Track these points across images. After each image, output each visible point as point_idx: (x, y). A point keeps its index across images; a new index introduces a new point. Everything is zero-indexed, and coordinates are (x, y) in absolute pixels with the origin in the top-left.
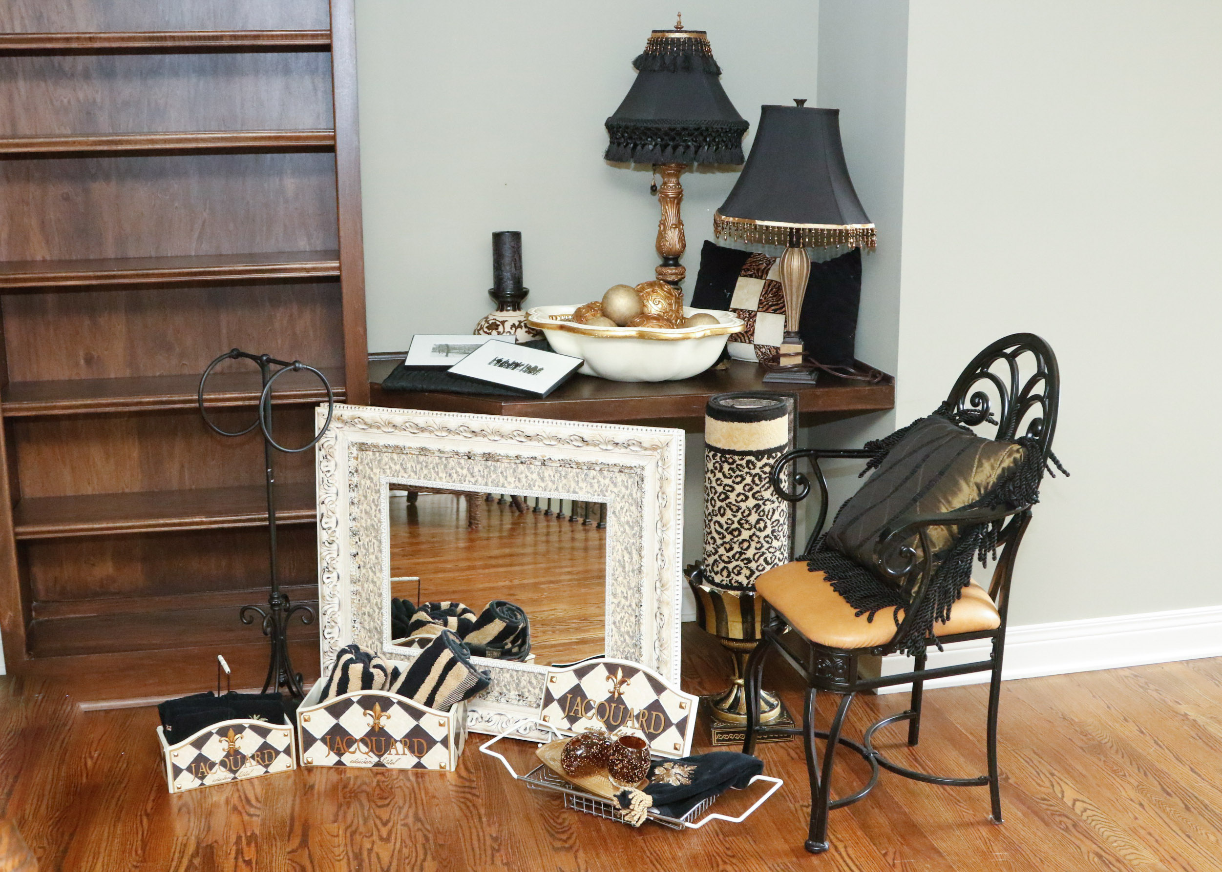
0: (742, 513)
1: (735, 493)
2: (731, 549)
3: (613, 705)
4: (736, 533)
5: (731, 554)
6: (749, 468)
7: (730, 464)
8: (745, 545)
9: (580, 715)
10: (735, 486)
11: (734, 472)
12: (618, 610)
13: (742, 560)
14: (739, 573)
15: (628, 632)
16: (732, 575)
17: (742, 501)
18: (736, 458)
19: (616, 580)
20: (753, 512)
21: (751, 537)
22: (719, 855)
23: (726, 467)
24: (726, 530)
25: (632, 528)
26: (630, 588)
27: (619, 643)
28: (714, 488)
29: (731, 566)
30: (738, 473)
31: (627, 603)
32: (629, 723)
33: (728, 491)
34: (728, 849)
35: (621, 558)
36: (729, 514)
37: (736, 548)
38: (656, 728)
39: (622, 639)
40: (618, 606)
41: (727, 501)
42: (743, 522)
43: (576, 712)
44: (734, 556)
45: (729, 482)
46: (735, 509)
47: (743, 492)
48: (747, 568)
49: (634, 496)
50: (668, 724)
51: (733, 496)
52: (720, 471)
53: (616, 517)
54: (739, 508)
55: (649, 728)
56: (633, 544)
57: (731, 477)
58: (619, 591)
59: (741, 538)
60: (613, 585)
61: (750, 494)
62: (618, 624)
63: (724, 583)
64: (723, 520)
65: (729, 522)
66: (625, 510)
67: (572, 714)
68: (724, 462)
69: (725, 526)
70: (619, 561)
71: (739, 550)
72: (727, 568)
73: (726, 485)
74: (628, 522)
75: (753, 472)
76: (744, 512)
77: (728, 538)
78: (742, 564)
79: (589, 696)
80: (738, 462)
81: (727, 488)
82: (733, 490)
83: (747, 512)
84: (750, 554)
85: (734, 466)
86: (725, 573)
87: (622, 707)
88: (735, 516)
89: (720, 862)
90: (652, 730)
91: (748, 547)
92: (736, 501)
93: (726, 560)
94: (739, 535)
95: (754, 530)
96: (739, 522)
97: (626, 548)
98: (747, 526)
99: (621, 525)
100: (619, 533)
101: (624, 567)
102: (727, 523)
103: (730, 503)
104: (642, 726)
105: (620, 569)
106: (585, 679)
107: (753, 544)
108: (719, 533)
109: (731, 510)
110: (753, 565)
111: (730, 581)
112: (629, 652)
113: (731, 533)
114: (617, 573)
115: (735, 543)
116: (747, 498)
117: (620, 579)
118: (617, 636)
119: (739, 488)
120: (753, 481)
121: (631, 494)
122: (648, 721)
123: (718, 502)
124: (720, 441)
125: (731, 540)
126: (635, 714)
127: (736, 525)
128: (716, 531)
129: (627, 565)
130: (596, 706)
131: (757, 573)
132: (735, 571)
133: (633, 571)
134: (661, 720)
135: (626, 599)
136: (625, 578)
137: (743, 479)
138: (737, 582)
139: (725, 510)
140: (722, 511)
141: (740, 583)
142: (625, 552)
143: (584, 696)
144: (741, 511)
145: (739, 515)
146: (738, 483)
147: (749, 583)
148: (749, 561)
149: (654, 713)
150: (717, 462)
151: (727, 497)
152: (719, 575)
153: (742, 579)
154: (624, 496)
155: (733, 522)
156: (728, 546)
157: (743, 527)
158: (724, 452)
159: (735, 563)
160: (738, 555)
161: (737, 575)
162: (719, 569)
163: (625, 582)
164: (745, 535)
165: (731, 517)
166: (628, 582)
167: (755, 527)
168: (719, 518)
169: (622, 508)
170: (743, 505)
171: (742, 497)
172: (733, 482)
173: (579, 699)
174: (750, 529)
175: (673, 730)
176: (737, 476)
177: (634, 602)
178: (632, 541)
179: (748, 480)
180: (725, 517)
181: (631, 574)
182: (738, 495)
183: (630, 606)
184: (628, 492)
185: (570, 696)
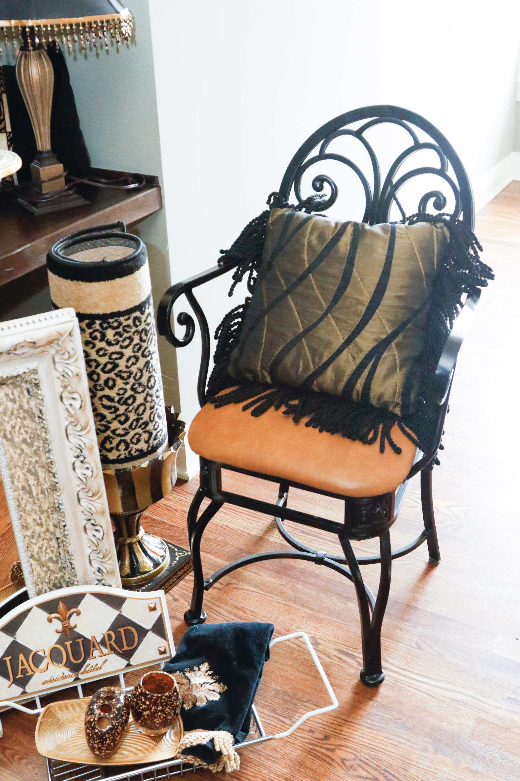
0: (134, 378)
1: (125, 358)
2: (127, 419)
3: (68, 644)
4: (130, 401)
5: (127, 425)
6: (136, 326)
7: (114, 328)
8: (142, 408)
9: (30, 673)
10: (124, 351)
11: (121, 336)
12: (34, 541)
13: (140, 427)
14: (138, 441)
15: (51, 559)
16: (131, 445)
17: (133, 364)
18: (122, 319)
19: (24, 511)
20: (144, 371)
21: (145, 399)
22: (316, 745)
23: (110, 334)
24: (119, 402)
25: (31, 445)
26: (42, 512)
27: (43, 574)
28: (95, 361)
29: (128, 438)
30: (126, 335)
31: (43, 529)
32: (96, 653)
33: (117, 359)
34: (310, 731)
35: (24, 484)
36: (120, 383)
37: (133, 416)
38: (130, 642)
39: (45, 569)
40: (33, 537)
41: (116, 371)
42: (137, 386)
43: (24, 671)
44: (130, 426)
45: (117, 348)
46: (125, 375)
47: (132, 354)
48: (145, 432)
49: (26, 407)
50: (142, 632)
51: (122, 364)
52: (102, 340)
53: (8, 440)
54: (131, 373)
55: (121, 646)
56: (37, 462)
57: (118, 342)
58: (30, 520)
59: (136, 405)
60: (21, 517)
61: (139, 354)
62: (36, 556)
63: (122, 457)
64: (113, 393)
65: (121, 392)
66: (17, 428)
67: (20, 676)
68: (106, 328)
69: (117, 398)
70: (23, 488)
71: (136, 417)
72: (124, 441)
73: (112, 353)
74: (24, 441)
75: (140, 328)
76: (136, 375)
77: (122, 409)
78: (139, 430)
79: (33, 647)
80: (125, 323)
81: (114, 356)
82: (122, 355)
83: (139, 375)
84: (145, 417)
85: (120, 330)
86: (122, 447)
87: (80, 641)
88: (127, 384)
89: (329, 753)
90: (126, 648)
91: (144, 411)
92: (127, 367)
93: (122, 432)
94: (134, 401)
95: (147, 390)
96: (133, 389)
97: (29, 471)
98: (140, 389)
99: (15, 447)
100: (16, 457)
101: (30, 493)
102: (118, 394)
103: (120, 371)
104: (112, 649)
105: (26, 497)
106: (19, 632)
107: (148, 405)
108: (108, 408)
109: (122, 378)
110: (150, 427)
111: (130, 453)
112: (56, 578)
113: (125, 403)
114: (23, 503)
115: (130, 412)
116: (137, 359)
117: (29, 508)
118: (38, 569)
119: (128, 352)
120: (141, 339)
121: (21, 407)
122: (119, 641)
123: (102, 374)
124: (97, 306)
125: (126, 410)
126: (99, 640)
127: (129, 393)
128: (104, 407)
129: (33, 488)
130: (47, 653)
131: (154, 433)
132: (134, 440)
133: (43, 492)
134: (132, 632)
135: (41, 525)
136: (34, 503)
137: (131, 339)
138: (137, 450)
139: (114, 381)
140: (111, 383)
141: (141, 451)
142: (29, 476)
143: (26, 651)
144: (133, 376)
145: (132, 380)
146: (126, 347)
147: (148, 447)
148: (146, 424)
149: (122, 630)
150: (97, 330)
151: (116, 366)
152: (114, 451)
153: (142, 446)
154: (12, 414)
155: (126, 391)
156: (123, 418)
157: (136, 392)
158: (104, 318)
159: (132, 433)
160: (135, 423)
161: (136, 444)
162: (114, 444)
163: (36, 508)
164: (140, 398)
165: (123, 386)
166: (40, 507)
167: (148, 386)
168: (107, 392)
169: (13, 427)
170: (134, 369)
171: (133, 360)
172: (121, 347)
173: (21, 657)
174: (143, 392)
175: (151, 637)
176: (125, 340)
177: (51, 524)
178: (34, 460)
179: (136, 340)
180: (116, 389)
181: (41, 496)
182: (128, 360)
183: (48, 530)
184: (16, 406)
185: (7, 659)
